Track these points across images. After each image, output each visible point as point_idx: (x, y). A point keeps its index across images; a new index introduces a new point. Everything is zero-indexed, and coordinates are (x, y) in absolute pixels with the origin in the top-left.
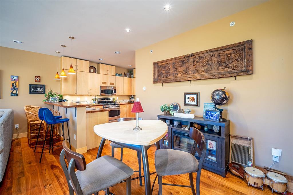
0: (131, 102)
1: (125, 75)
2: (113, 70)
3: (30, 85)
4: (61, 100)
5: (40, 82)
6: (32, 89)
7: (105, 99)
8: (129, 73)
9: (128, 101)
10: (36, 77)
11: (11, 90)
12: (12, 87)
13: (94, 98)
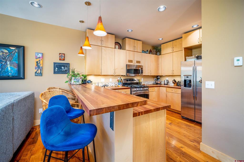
0: (157, 84)
1: (150, 52)
2: (139, 46)
3: (55, 63)
4: (85, 82)
5: (64, 60)
6: (57, 69)
7: (130, 80)
8: (155, 50)
9: (153, 82)
10: (61, 55)
11: (36, 69)
12: (37, 65)
13: (119, 79)
